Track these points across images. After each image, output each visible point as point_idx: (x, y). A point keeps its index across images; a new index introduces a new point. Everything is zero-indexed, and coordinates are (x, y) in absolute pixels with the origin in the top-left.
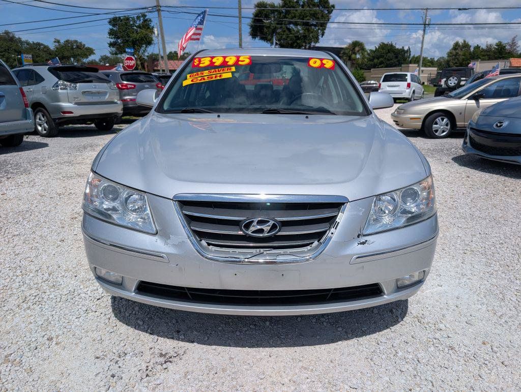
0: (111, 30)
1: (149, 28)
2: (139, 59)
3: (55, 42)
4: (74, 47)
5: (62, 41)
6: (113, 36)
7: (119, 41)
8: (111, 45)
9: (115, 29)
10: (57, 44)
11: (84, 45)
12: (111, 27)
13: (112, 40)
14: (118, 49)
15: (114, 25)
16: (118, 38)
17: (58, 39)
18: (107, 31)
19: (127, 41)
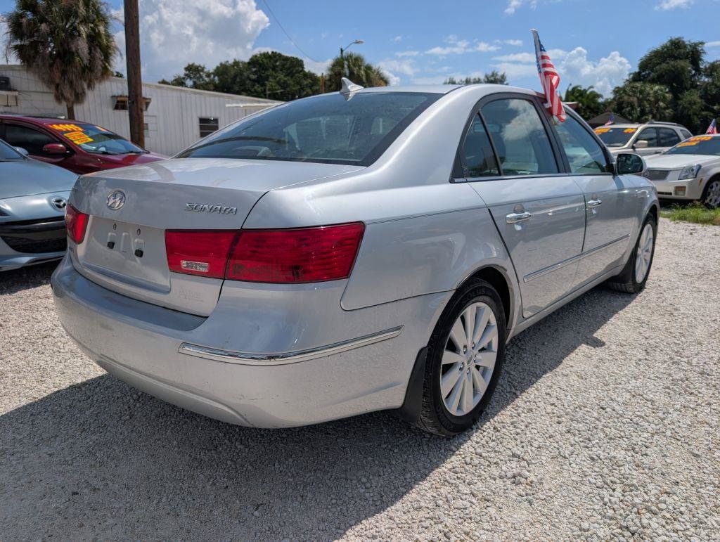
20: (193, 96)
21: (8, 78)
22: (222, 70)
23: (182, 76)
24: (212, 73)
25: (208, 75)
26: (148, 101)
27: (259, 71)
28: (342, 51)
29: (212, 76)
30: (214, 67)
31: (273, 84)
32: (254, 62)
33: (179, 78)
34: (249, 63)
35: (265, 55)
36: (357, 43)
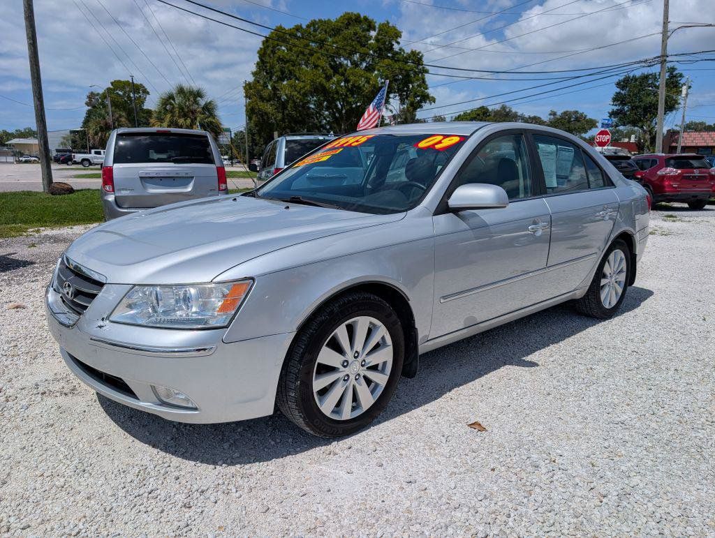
0: (618, 94)
1: (676, 86)
2: (650, 131)
3: (550, 114)
4: (572, 119)
5: (559, 113)
6: (619, 102)
7: (626, 108)
8: (613, 114)
9: (623, 92)
10: (552, 117)
11: (586, 116)
12: (618, 90)
13: (615, 108)
14: (620, 120)
15: (623, 88)
16: (625, 104)
17: (555, 111)
18: (612, 95)
19: (637, 107)
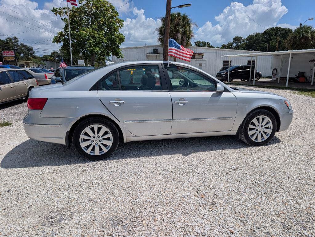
20: (222, 51)
21: (157, 49)
22: (250, 38)
23: (232, 42)
24: (245, 40)
25: (244, 41)
26: (203, 55)
27: (268, 37)
28: (301, 24)
29: (245, 41)
30: (247, 37)
31: (274, 42)
32: (266, 33)
33: (231, 43)
34: (263, 34)
35: (272, 29)
36: (310, 19)
